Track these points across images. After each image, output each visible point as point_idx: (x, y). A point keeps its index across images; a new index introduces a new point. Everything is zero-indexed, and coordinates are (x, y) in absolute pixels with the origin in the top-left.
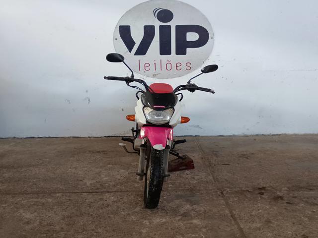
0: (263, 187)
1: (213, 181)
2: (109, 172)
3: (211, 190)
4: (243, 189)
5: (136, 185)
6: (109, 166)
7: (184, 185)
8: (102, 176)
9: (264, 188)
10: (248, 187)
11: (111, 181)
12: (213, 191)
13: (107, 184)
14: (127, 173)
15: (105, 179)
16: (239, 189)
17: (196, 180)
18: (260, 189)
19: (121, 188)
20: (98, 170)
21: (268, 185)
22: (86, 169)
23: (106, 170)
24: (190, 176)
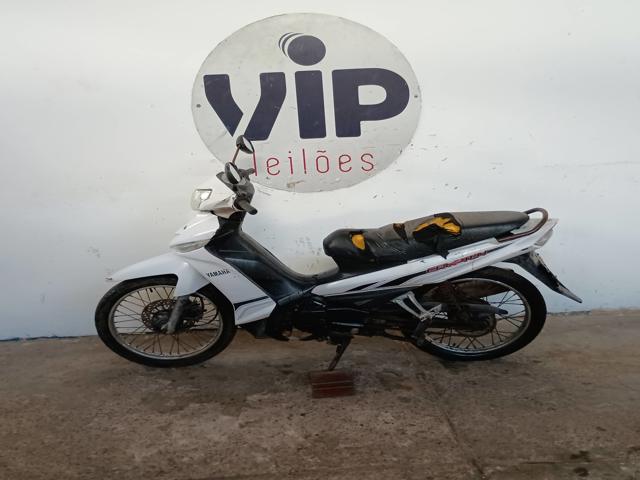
0: (582, 452)
1: (452, 438)
2: (193, 422)
3: (452, 465)
4: (532, 459)
5: (260, 458)
6: (192, 405)
7: (382, 453)
8: (174, 435)
9: (584, 455)
10: (545, 455)
11: (196, 449)
12: (456, 467)
13: (185, 459)
14: (237, 425)
15: (181, 442)
16: (521, 460)
17: (411, 439)
18: (574, 457)
19: (221, 467)
20: (166, 417)
21: (592, 445)
22: (135, 416)
23: (184, 416)
24: (393, 426)
